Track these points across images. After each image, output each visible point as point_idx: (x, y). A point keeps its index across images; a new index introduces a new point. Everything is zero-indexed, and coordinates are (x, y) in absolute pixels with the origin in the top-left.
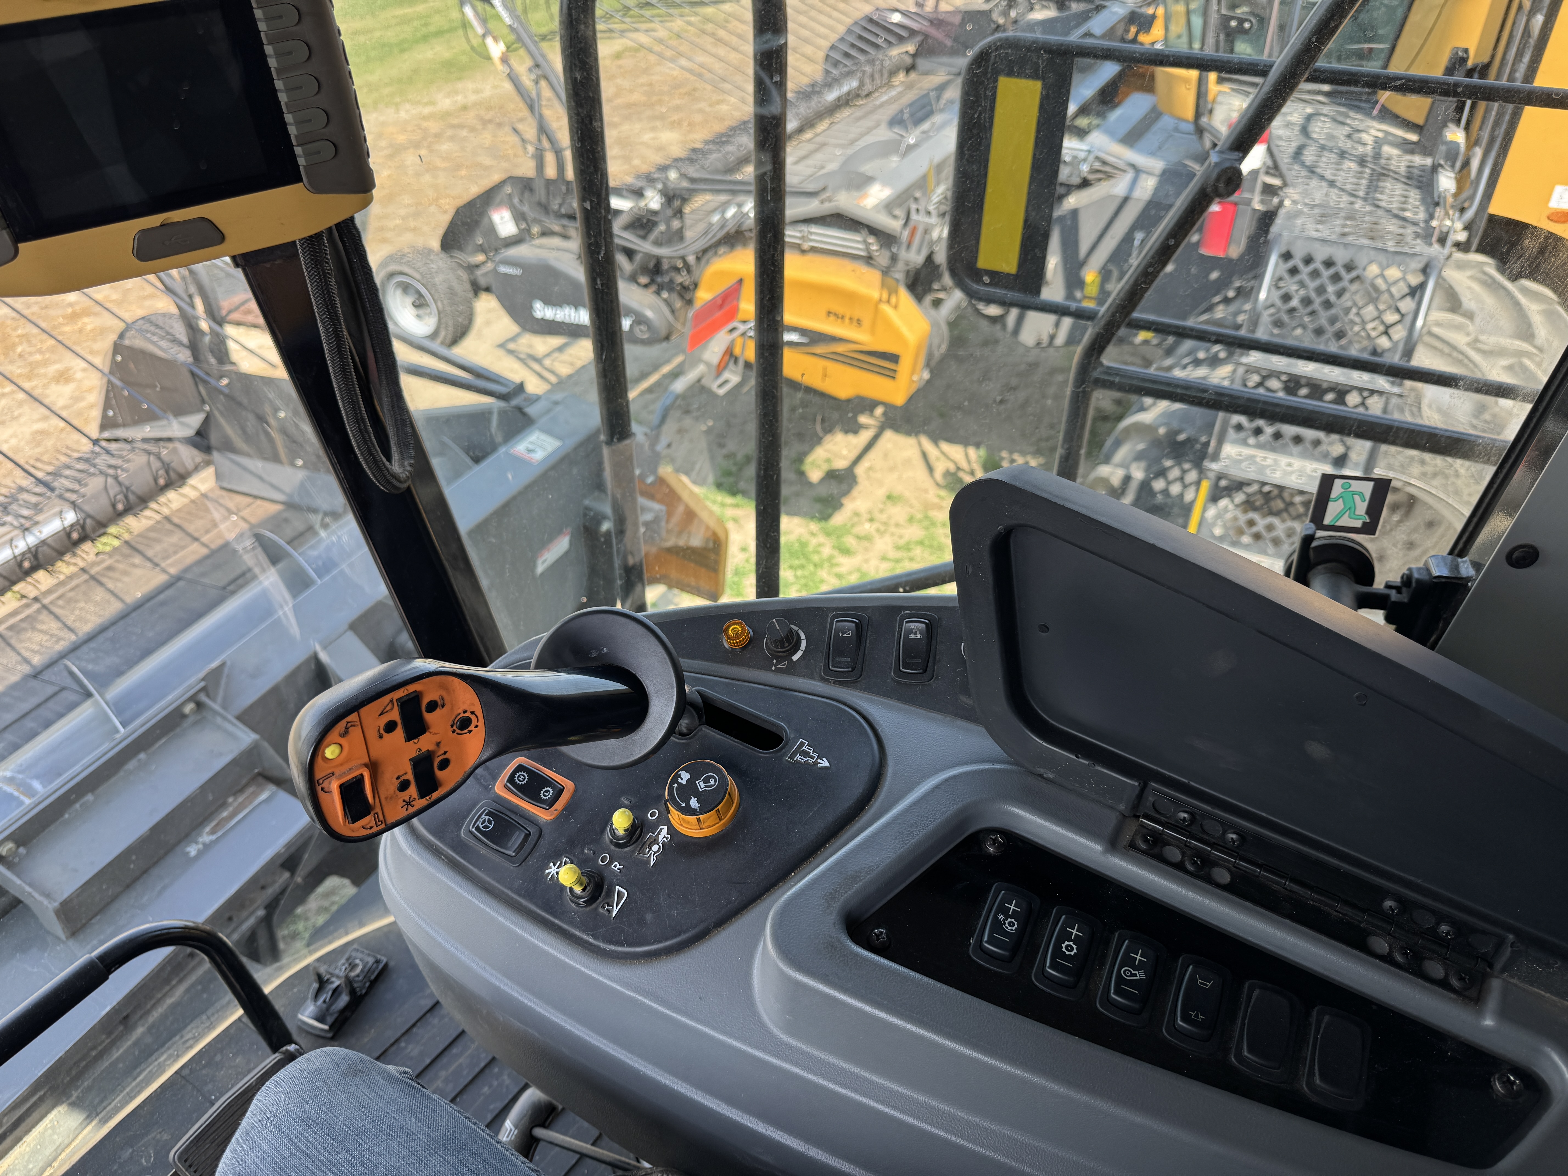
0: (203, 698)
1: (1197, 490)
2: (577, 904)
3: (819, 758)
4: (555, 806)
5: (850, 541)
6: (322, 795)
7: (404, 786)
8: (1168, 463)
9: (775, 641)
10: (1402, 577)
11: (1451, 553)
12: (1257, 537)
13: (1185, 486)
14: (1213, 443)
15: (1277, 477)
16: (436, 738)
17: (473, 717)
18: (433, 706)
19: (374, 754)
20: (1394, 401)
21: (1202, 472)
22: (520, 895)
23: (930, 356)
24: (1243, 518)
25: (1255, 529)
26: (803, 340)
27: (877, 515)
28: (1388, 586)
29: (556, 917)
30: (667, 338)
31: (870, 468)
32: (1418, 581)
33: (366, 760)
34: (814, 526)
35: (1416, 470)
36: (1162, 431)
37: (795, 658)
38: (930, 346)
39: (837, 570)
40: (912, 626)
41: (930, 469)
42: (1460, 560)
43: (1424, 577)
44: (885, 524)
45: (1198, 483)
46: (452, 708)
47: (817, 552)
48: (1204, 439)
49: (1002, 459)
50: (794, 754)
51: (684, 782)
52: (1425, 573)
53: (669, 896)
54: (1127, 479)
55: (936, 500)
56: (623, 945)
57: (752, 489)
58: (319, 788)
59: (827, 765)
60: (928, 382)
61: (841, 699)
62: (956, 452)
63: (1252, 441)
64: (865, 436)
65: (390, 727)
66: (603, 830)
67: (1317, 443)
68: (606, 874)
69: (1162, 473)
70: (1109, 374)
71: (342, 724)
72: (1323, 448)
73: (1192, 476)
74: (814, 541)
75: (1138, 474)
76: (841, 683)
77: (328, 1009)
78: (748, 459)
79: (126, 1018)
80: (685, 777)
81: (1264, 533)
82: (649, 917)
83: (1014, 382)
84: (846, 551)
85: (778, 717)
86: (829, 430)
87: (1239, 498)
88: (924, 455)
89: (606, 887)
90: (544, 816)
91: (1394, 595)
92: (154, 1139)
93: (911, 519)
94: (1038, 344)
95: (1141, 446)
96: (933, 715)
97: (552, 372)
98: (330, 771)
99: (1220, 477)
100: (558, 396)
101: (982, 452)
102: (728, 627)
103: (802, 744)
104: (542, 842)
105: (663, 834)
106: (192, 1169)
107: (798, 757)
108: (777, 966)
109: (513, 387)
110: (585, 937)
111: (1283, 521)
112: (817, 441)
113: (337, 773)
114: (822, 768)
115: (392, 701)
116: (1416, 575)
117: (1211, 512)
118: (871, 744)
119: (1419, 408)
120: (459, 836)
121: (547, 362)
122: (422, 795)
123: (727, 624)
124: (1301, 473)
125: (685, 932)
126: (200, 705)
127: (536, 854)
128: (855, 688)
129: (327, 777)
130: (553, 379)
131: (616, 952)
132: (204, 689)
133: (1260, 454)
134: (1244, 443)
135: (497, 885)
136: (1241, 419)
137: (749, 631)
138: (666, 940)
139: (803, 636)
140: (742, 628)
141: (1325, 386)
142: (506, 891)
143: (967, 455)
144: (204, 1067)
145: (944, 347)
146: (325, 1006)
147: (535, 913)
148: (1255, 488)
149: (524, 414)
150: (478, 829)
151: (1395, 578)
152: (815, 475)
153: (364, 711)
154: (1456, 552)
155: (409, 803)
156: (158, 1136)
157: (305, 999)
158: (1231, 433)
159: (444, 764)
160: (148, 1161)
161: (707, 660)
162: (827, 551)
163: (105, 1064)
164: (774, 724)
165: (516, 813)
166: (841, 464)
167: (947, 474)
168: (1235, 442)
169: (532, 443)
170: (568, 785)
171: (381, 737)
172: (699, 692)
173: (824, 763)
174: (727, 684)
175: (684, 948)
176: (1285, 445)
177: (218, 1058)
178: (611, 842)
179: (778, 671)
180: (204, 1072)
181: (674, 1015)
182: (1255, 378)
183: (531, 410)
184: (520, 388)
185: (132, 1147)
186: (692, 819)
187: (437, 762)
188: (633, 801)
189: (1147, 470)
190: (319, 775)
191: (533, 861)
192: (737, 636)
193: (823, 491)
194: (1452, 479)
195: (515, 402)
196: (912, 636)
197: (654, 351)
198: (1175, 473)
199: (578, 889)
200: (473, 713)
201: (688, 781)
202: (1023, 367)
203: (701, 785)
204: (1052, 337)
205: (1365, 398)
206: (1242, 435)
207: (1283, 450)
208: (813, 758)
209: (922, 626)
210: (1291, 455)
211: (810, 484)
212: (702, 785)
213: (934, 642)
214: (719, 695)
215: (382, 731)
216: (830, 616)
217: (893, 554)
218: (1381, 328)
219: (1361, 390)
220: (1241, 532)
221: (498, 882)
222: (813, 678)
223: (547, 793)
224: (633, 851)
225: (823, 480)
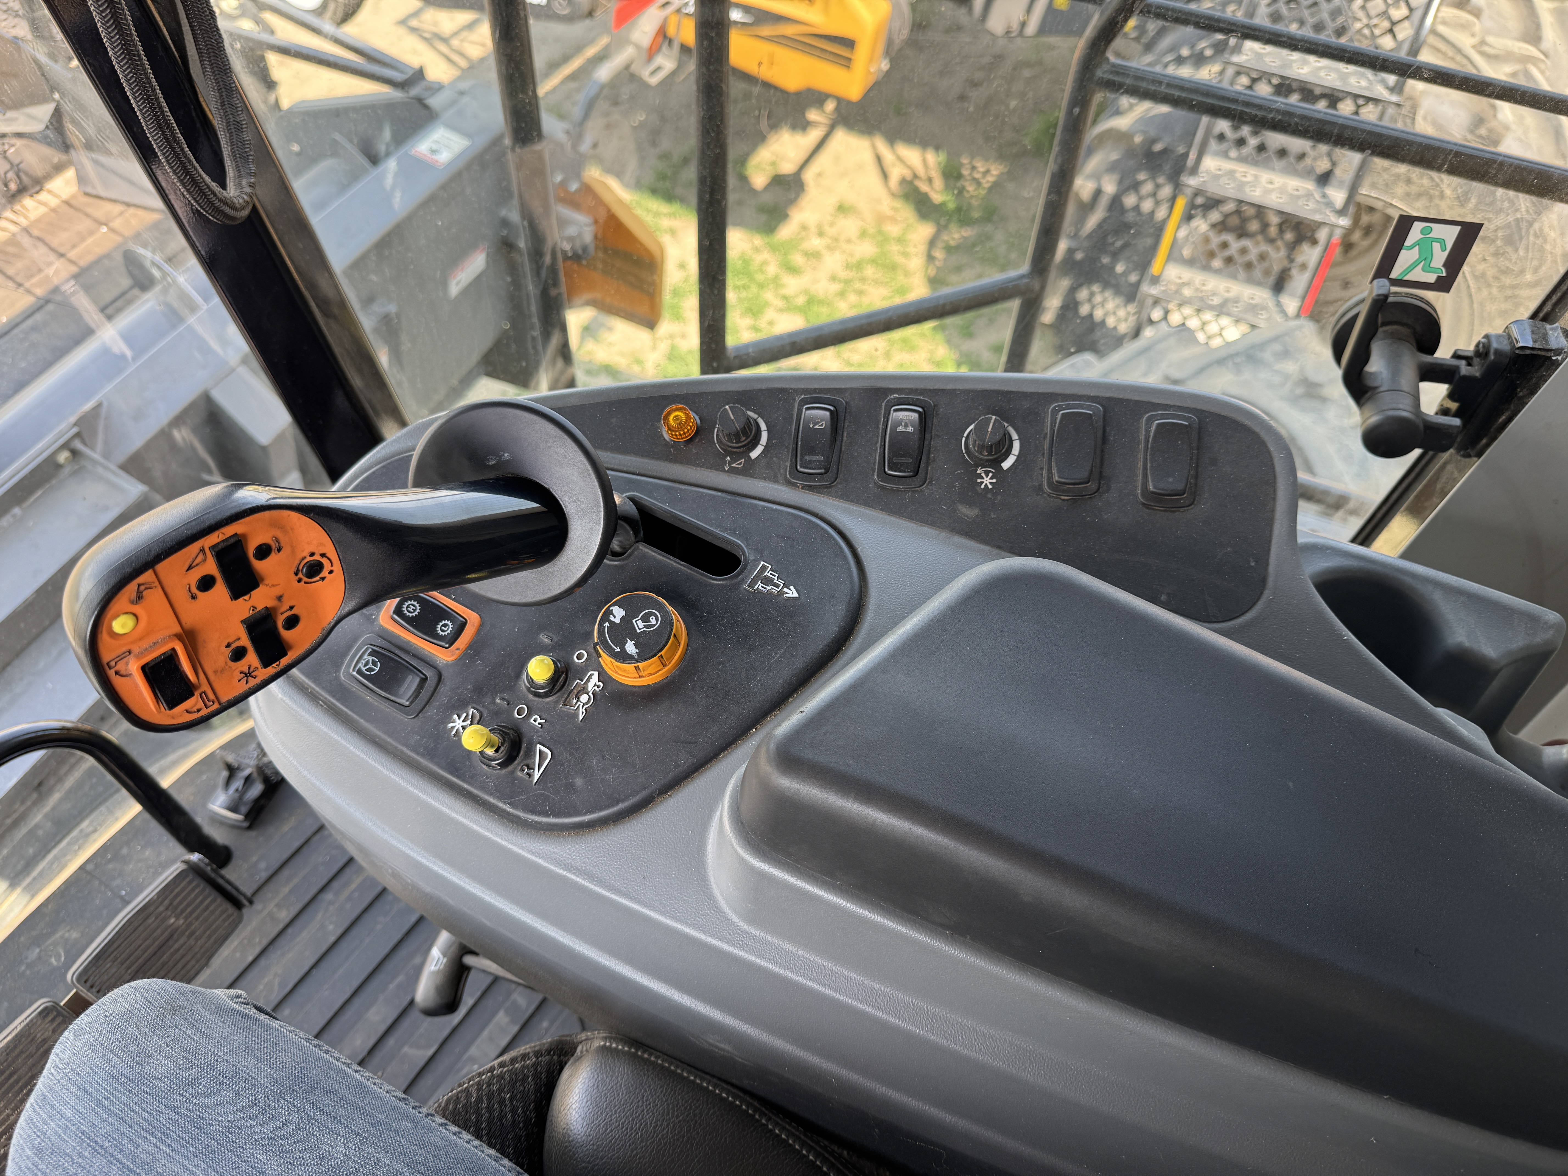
0: (78, 445)
1: (1171, 208)
2: (489, 766)
3: (785, 586)
4: (457, 644)
5: (798, 259)
6: (117, 681)
7: (238, 654)
8: (1142, 176)
9: (729, 435)
10: (1477, 345)
11: (1533, 317)
12: (1229, 260)
13: (1157, 203)
14: (1192, 156)
15: (1255, 195)
16: (277, 591)
17: (324, 561)
18: (264, 552)
19: (189, 620)
20: (1391, 111)
21: (1178, 187)
22: (418, 753)
23: (890, 43)
24: (1216, 240)
25: (1227, 253)
26: (747, 19)
27: (826, 228)
28: (1456, 356)
29: (464, 781)
30: (590, 14)
31: (820, 175)
32: (1497, 352)
33: (177, 629)
34: (758, 240)
35: (1400, 189)
36: (1138, 139)
37: (754, 454)
38: (890, 30)
39: (785, 291)
40: (902, 415)
41: (885, 175)
42: (1548, 326)
43: (1505, 347)
44: (836, 240)
45: (1173, 200)
46: (293, 552)
47: (762, 272)
48: (1181, 150)
49: (962, 165)
50: (754, 581)
51: (617, 621)
52: (1506, 342)
53: (603, 757)
54: (1098, 193)
55: (889, 213)
56: (548, 816)
57: (693, 197)
58: (111, 673)
59: (796, 595)
60: (888, 73)
61: (812, 508)
62: (912, 155)
63: (1233, 153)
64: (814, 135)
65: (206, 583)
66: (518, 675)
67: (1302, 156)
68: (524, 729)
69: (1135, 186)
70: (1117, 73)
71: (132, 587)
72: (1308, 161)
73: (1166, 191)
74: (759, 258)
75: (1110, 188)
76: (811, 488)
77: (241, 798)
78: (686, 161)
79: (40, 784)
80: (618, 613)
81: (1236, 256)
82: (579, 782)
83: (978, 75)
84: (793, 270)
85: (733, 533)
86: (774, 126)
87: (1215, 216)
88: (879, 159)
89: (524, 745)
90: (443, 656)
91: (1464, 369)
92: (62, 937)
93: (863, 234)
94: (1008, 32)
95: (1114, 156)
96: (926, 529)
97: (461, 54)
98: (124, 649)
99: (1197, 193)
100: (464, 85)
101: (942, 157)
102: (669, 414)
103: (764, 568)
104: (442, 689)
105: (593, 681)
106: (94, 990)
107: (759, 585)
108: (736, 851)
109: (411, 73)
110: (501, 805)
111: (1257, 243)
112: (760, 139)
113: (136, 650)
114: (789, 599)
115: (202, 550)
116: (1495, 345)
117: (1182, 233)
118: (849, 568)
119: (1414, 119)
120: (337, 678)
121: (455, 42)
122: (266, 663)
123: (668, 409)
124: (1282, 190)
125: (623, 801)
126: (75, 453)
127: (435, 703)
128: (829, 494)
129: (120, 658)
130: (463, 64)
131: (540, 823)
132: (78, 435)
133: (1240, 169)
134: (1225, 155)
135: (389, 740)
136: (1223, 125)
137: (695, 418)
138: (601, 810)
139: (763, 426)
140: (687, 415)
141: (1318, 91)
142: (400, 747)
143: (924, 161)
144: (110, 861)
145: (906, 32)
146: (237, 795)
147: (438, 774)
148: (1230, 207)
149: (426, 107)
150: (360, 672)
151: (1468, 346)
152: (759, 180)
153: (160, 567)
154: (1541, 315)
155: (248, 675)
156: (67, 935)
157: (214, 788)
158: (1213, 145)
159: (292, 622)
160: (58, 960)
161: (642, 456)
162: (772, 269)
163: (23, 830)
164: (729, 542)
165: (407, 652)
166: (788, 168)
167: (903, 181)
168: (1217, 154)
169: (437, 142)
170: (472, 618)
171: (194, 597)
172: (632, 499)
173: (792, 593)
174: (668, 489)
175: (624, 818)
176: (1268, 158)
177: (125, 851)
178: (528, 690)
179: (733, 471)
180: (111, 866)
181: (614, 897)
182: (1244, 80)
183: (434, 102)
184: (419, 74)
185: (39, 946)
186: (630, 667)
187: (280, 621)
188: (555, 639)
189: (1120, 182)
190: (106, 656)
191: (432, 711)
192: (681, 426)
193: (768, 199)
194: (1437, 201)
195: (415, 91)
196: (901, 429)
197: (577, 30)
198: (1148, 188)
199: (490, 752)
200: (323, 555)
201: (622, 619)
202: (986, 60)
203: (639, 625)
204: (1023, 24)
205: (1358, 107)
206: (1224, 146)
207: (1265, 164)
208: (777, 586)
209: (915, 416)
210: (1274, 169)
211: (753, 192)
212: (641, 624)
213: (927, 436)
214: (660, 504)
215: (194, 590)
216: (798, 400)
217: (843, 274)
218: (1386, 24)
219: (1356, 97)
220: (1212, 255)
221: (390, 736)
222: (776, 481)
223: (446, 628)
224: (557, 702)
225: (767, 187)
